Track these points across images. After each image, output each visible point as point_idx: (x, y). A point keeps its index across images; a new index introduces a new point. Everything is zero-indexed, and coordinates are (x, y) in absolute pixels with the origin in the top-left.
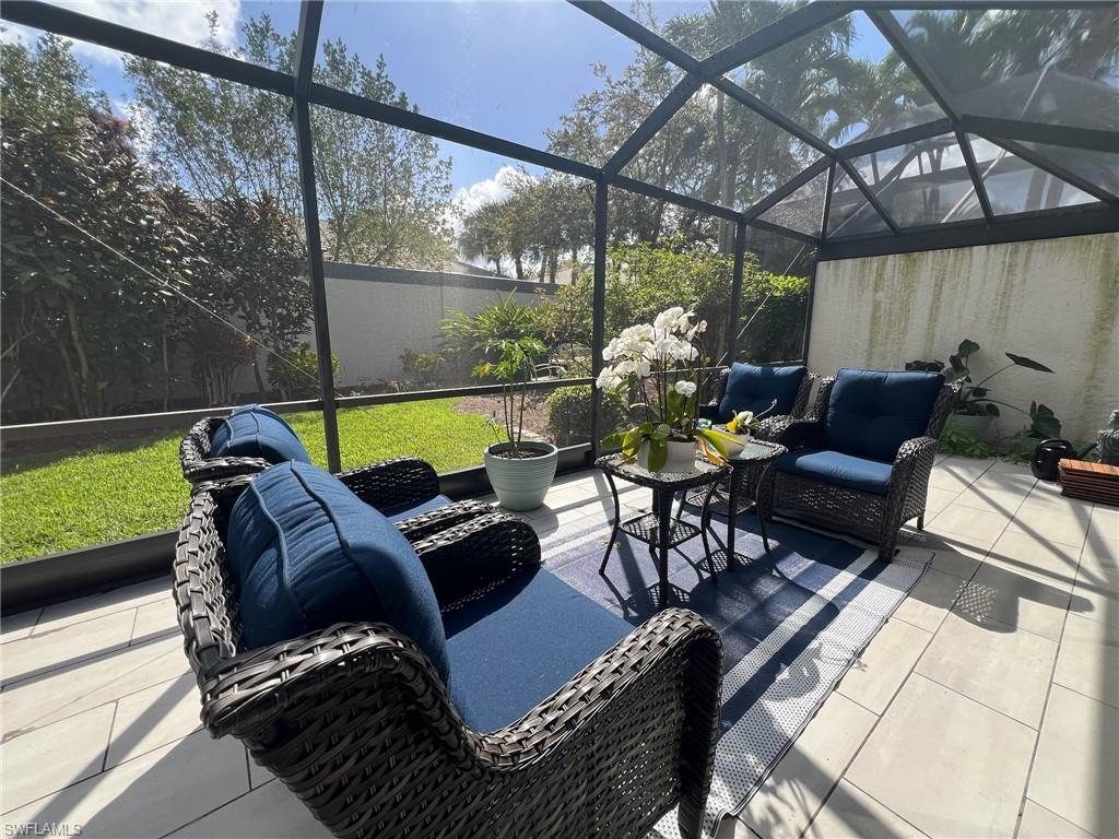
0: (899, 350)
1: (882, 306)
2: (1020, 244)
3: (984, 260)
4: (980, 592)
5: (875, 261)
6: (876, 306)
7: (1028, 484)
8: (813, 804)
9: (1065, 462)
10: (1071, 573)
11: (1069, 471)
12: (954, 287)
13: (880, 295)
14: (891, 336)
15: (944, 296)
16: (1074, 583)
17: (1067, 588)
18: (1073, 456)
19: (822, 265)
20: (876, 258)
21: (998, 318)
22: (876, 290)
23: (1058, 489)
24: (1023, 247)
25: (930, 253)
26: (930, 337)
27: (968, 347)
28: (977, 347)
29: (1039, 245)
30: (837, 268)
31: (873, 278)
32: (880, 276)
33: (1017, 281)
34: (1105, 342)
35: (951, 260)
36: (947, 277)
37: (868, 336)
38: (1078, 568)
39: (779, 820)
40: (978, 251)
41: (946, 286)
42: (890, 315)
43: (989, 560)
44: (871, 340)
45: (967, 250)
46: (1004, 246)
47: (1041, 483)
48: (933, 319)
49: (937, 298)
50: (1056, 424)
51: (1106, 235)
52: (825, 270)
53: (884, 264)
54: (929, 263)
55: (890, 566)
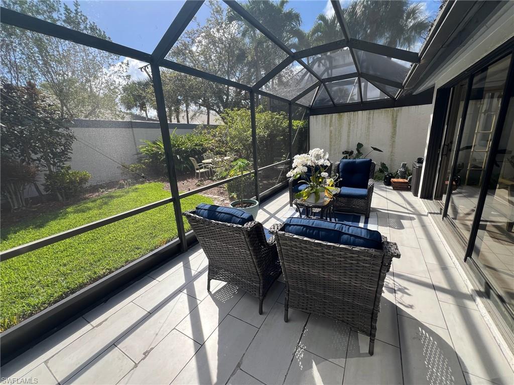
0: (339, 147)
1: (333, 132)
2: (371, 111)
3: (361, 115)
4: (392, 221)
5: (329, 116)
6: (331, 132)
7: (384, 188)
8: (392, 278)
9: (392, 180)
10: (407, 211)
11: (394, 182)
12: (354, 125)
13: (332, 128)
14: (337, 142)
15: (351, 128)
16: (409, 213)
17: (408, 215)
18: (394, 178)
19: (311, 117)
20: (329, 115)
21: (367, 135)
22: (330, 127)
23: (391, 188)
24: (372, 111)
25: (346, 113)
26: (348, 142)
27: (360, 146)
28: (362, 145)
29: (376, 111)
30: (316, 118)
31: (329, 122)
32: (331, 121)
33: (371, 123)
34: (394, 141)
35: (352, 116)
36: (352, 122)
37: (329, 143)
38: (407, 209)
39: (388, 283)
40: (360, 112)
41: (352, 125)
42: (335, 135)
43: (389, 212)
44: (330, 145)
45: (356, 112)
46: (367, 111)
47: (387, 187)
48: (348, 136)
49: (349, 129)
50: (387, 168)
51: (392, 109)
52: (313, 119)
53: (332, 116)
54: (346, 116)
55: (369, 219)
